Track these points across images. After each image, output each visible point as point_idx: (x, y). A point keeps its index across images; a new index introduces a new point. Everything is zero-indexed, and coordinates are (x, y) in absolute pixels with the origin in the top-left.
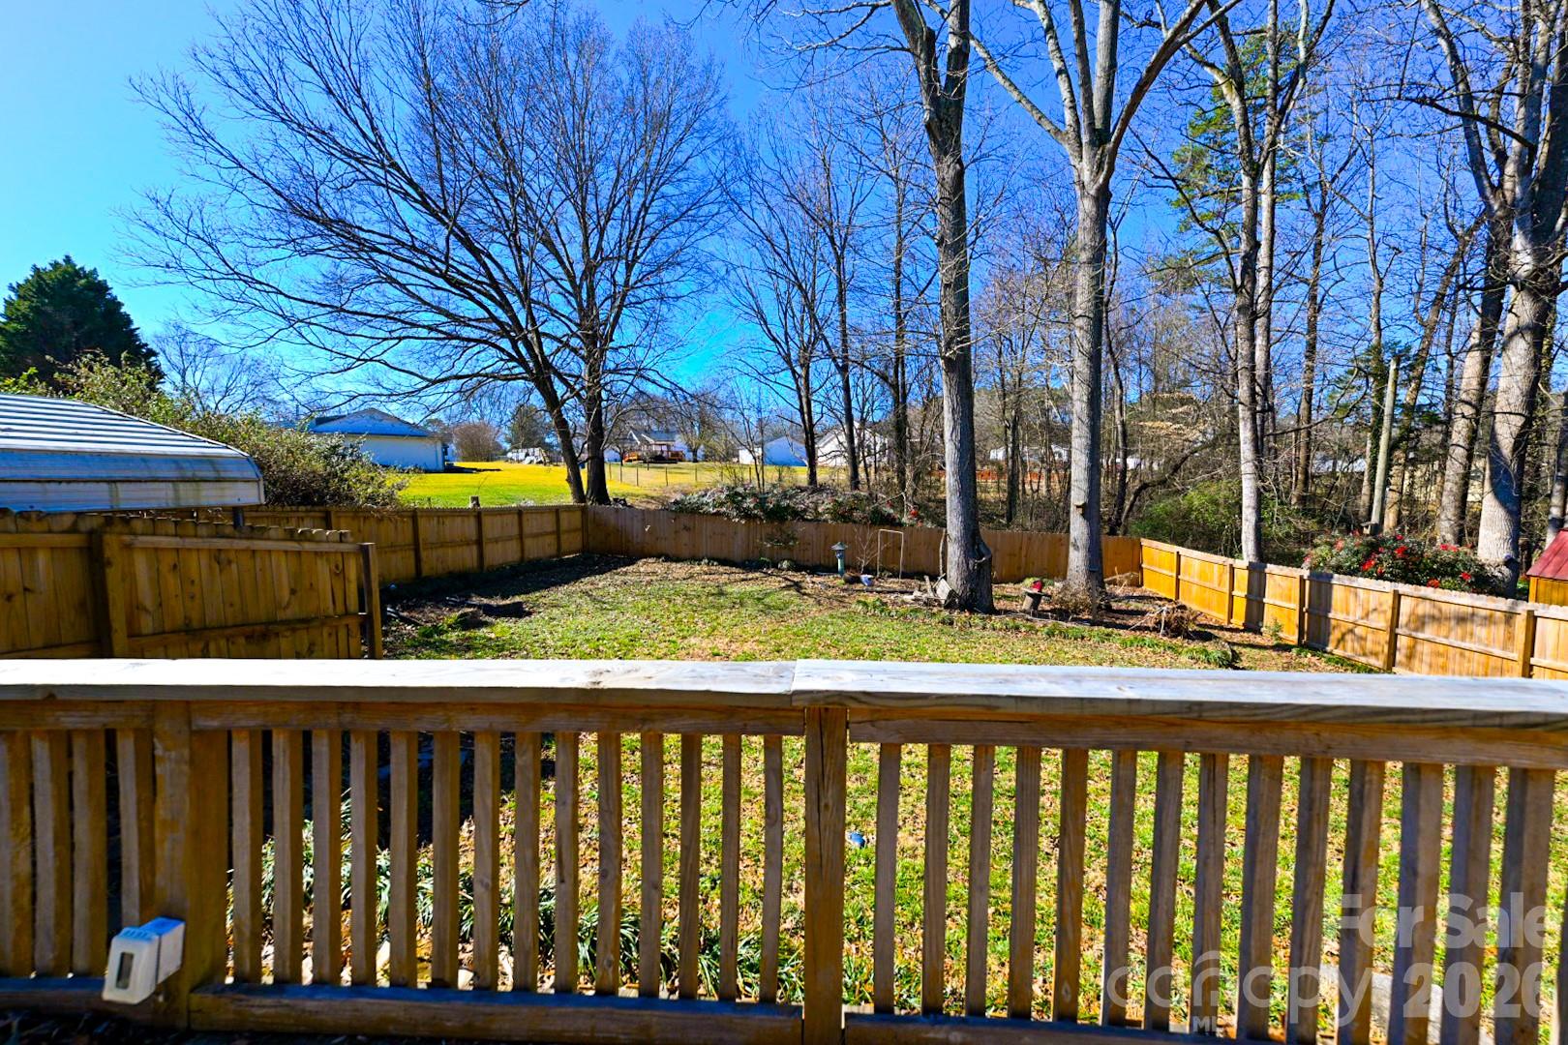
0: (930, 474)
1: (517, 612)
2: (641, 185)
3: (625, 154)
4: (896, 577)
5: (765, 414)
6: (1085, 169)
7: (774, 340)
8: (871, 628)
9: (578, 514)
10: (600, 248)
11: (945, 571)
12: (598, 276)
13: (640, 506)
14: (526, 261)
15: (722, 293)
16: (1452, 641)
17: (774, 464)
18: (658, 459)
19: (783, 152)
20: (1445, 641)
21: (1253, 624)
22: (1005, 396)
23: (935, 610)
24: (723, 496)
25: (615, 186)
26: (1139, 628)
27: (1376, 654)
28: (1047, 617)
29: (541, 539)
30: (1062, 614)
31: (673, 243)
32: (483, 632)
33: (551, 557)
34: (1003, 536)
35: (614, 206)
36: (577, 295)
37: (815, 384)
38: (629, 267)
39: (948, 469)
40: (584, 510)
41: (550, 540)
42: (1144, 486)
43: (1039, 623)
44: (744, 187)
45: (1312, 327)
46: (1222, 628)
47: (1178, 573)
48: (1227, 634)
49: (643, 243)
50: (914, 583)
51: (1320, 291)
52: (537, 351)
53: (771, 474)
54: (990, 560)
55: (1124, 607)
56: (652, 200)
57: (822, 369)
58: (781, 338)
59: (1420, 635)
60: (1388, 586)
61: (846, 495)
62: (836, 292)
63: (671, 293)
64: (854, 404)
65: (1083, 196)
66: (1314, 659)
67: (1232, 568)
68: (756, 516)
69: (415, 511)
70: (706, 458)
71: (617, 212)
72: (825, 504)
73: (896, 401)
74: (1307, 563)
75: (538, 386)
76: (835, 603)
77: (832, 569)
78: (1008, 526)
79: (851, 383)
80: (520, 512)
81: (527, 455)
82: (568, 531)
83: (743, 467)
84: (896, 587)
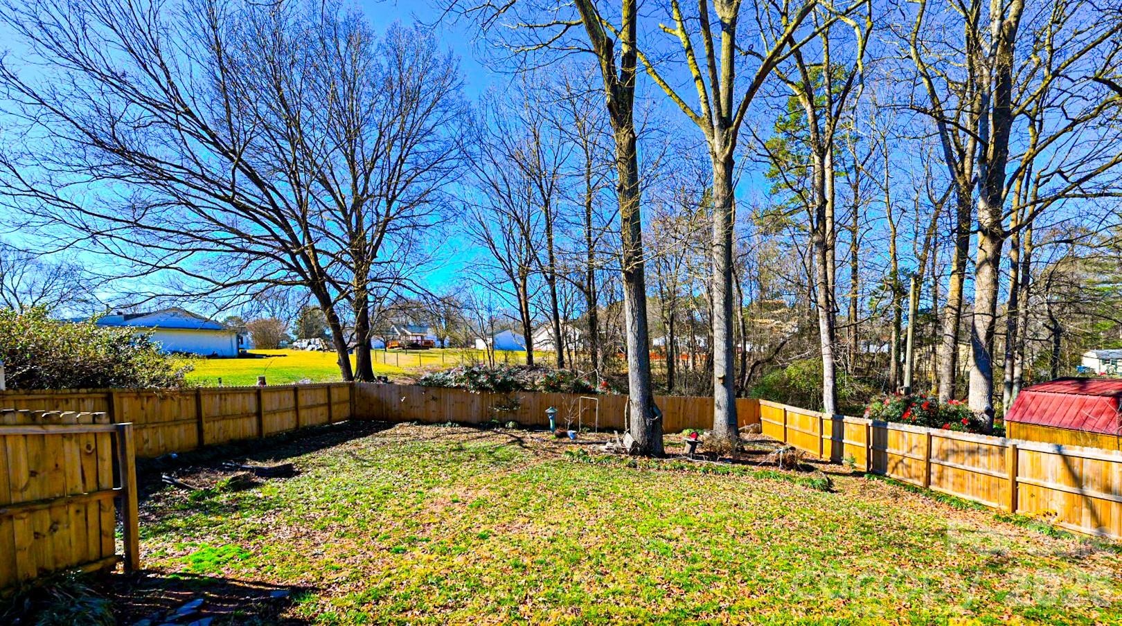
0: (614, 355)
1: (287, 472)
2: (397, 143)
3: (385, 119)
4: (594, 431)
5: (494, 313)
6: (717, 144)
7: (500, 259)
8: (577, 474)
9: (347, 389)
10: (366, 189)
11: (629, 427)
12: (365, 208)
13: (398, 382)
14: (304, 194)
15: (461, 224)
16: (966, 466)
17: (502, 349)
18: (414, 346)
19: (505, 126)
20: (962, 467)
21: (837, 459)
22: (663, 301)
23: (623, 456)
24: (462, 374)
25: (378, 143)
26: (765, 464)
27: (918, 477)
28: (702, 459)
29: (314, 410)
30: (712, 456)
31: (424, 186)
32: (254, 492)
33: (323, 424)
34: (667, 399)
35: (377, 157)
36: (348, 222)
37: (530, 291)
38: (390, 203)
39: (630, 352)
40: (352, 387)
41: (324, 410)
42: (757, 363)
43: (697, 463)
44: (476, 149)
45: (855, 258)
46: (817, 462)
47: (785, 423)
48: (821, 466)
49: (400, 186)
50: (606, 435)
51: (858, 236)
52: (313, 263)
53: (499, 357)
54: (661, 418)
55: (752, 449)
56: (407, 155)
57: (536, 281)
58: (506, 258)
59: (946, 463)
60: (924, 430)
61: (556, 371)
62: (545, 226)
63: (422, 223)
64: (559, 306)
65: (715, 162)
66: (879, 481)
67: (821, 420)
68: (488, 389)
69: (198, 389)
70: (451, 345)
71: (379, 163)
72: (540, 379)
73: (589, 303)
74: (867, 414)
75: (314, 290)
76: (549, 454)
77: (545, 427)
78: (669, 392)
79: (557, 292)
80: (296, 389)
81: (309, 344)
82: (339, 403)
83: (478, 351)
84: (594, 439)
